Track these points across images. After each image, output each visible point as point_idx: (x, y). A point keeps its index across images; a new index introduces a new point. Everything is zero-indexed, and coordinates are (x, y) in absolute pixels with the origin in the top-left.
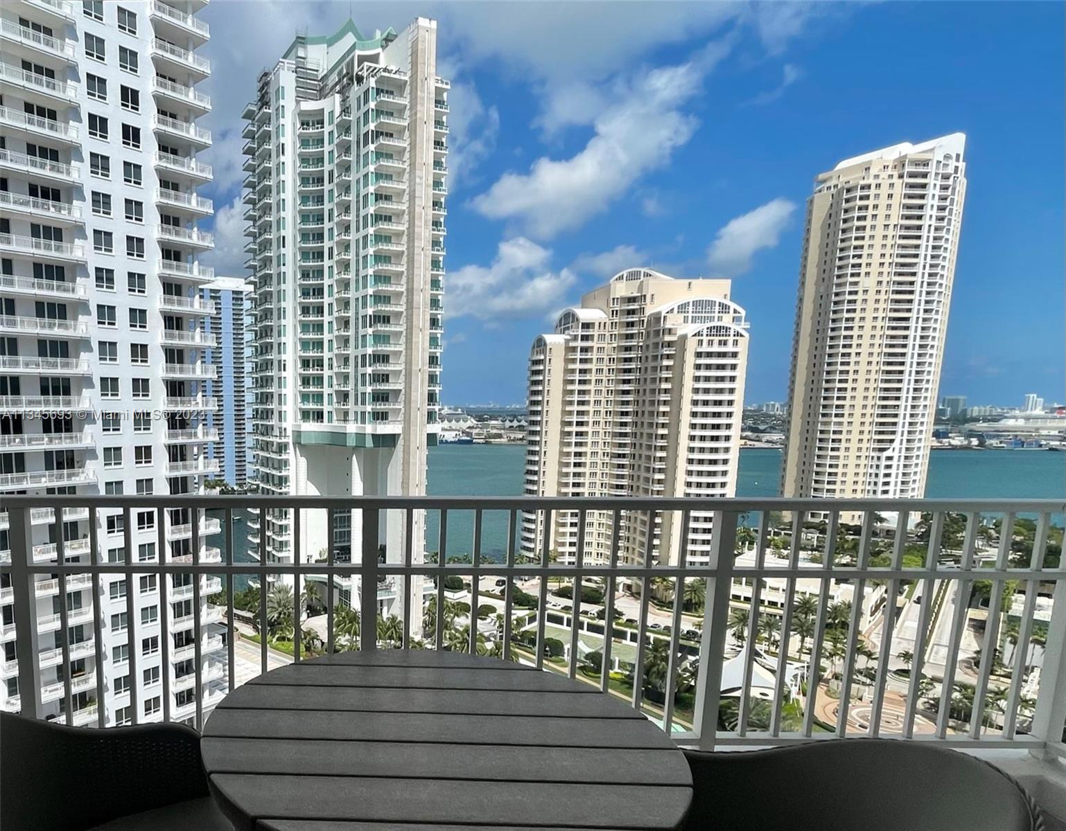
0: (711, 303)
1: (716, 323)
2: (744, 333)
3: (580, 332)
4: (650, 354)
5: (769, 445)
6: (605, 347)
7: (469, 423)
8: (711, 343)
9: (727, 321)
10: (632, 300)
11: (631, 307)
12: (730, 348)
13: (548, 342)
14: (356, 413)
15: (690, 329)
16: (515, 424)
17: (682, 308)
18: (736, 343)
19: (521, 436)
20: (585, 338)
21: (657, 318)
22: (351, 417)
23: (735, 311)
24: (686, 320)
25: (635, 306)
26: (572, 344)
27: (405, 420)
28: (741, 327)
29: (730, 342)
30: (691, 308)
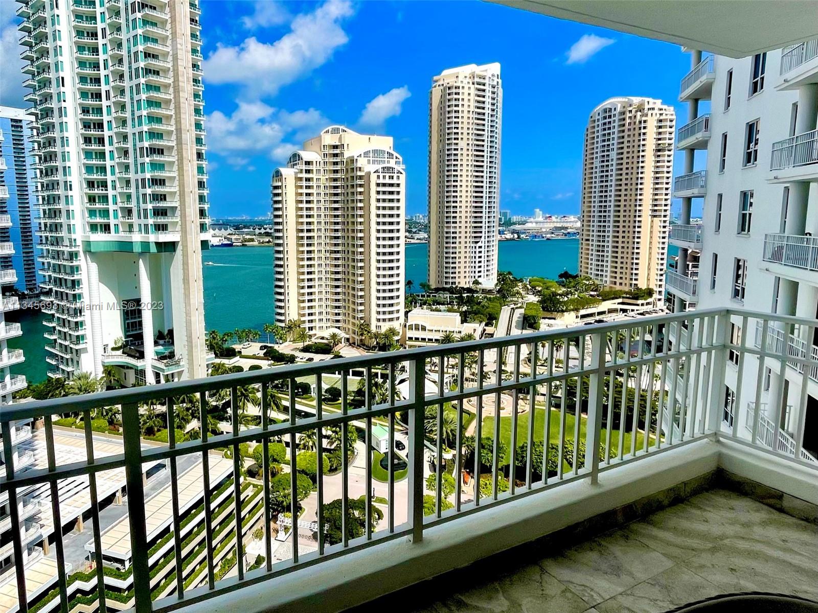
0: (383, 152)
1: (386, 165)
2: (402, 171)
3: (304, 167)
4: (349, 184)
5: (418, 241)
6: (321, 178)
7: (229, 231)
8: (384, 177)
9: (392, 163)
10: (335, 147)
11: (335, 152)
12: (395, 181)
13: (283, 173)
14: (140, 225)
15: (371, 168)
16: (263, 231)
17: (366, 154)
18: (398, 178)
19: (267, 240)
20: (308, 171)
21: (352, 160)
22: (136, 228)
23: (397, 158)
24: (369, 162)
25: (337, 151)
26: (300, 175)
27: (182, 231)
28: (401, 167)
29: (395, 177)
30: (371, 154)
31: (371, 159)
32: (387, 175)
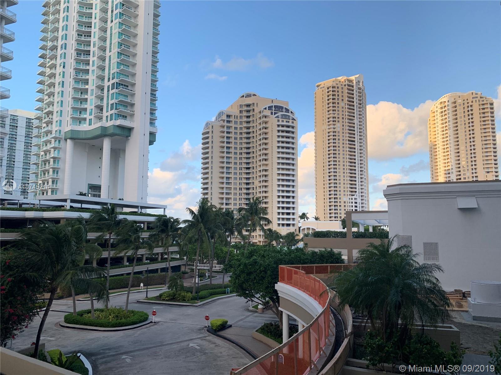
0: (282, 108)
3: (226, 119)
6: (237, 127)
8: (283, 121)
10: (248, 106)
12: (290, 124)
13: (211, 123)
17: (270, 108)
18: (293, 123)
20: (228, 122)
21: (260, 112)
23: (292, 112)
24: (272, 113)
25: (250, 108)
26: (223, 124)
30: (273, 109)
31: (273, 111)
32: (285, 120)
